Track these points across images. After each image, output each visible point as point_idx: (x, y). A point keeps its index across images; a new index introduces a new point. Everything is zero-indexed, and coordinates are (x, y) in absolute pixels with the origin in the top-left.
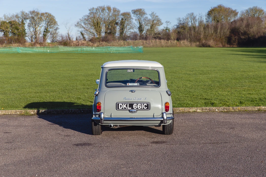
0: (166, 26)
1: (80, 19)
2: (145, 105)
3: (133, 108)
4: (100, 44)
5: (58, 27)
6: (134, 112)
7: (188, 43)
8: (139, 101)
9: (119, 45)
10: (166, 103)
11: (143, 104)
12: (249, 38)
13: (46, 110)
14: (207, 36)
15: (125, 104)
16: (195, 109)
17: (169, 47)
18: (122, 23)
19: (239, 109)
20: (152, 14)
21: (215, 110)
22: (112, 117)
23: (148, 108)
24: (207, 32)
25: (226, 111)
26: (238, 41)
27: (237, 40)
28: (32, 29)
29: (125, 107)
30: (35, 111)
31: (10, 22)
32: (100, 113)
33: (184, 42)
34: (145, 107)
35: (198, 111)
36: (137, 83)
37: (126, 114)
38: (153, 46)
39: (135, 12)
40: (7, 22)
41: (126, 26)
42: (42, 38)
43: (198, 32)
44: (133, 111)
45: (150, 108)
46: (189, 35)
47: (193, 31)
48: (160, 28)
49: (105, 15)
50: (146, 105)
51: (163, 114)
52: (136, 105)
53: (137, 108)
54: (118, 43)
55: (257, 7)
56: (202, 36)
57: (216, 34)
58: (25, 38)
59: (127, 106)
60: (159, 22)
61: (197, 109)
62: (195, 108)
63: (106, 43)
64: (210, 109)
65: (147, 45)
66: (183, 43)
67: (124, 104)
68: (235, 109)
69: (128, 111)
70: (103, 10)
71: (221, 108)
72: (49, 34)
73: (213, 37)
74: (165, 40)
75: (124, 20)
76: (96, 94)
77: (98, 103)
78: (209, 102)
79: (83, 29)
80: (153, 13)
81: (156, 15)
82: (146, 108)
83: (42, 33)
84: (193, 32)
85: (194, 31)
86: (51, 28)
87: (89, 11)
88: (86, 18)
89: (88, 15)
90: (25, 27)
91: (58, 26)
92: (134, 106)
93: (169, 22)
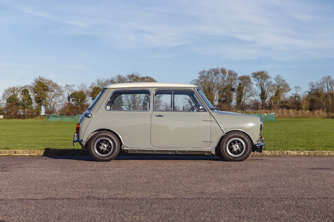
0: (295, 93)
7: (325, 113)
17: (299, 118)
18: (240, 89)
20: (278, 78)
33: (318, 113)
39: (255, 75)
41: (245, 93)
46: (326, 103)
47: (330, 98)
48: (288, 95)
49: (219, 80)
58: (122, 107)
60: (286, 87)
70: (216, 72)
74: (294, 110)
80: (278, 76)
81: (282, 79)
84: (330, 100)
85: (332, 99)
87: (199, 75)
89: (198, 79)
93: (299, 87)
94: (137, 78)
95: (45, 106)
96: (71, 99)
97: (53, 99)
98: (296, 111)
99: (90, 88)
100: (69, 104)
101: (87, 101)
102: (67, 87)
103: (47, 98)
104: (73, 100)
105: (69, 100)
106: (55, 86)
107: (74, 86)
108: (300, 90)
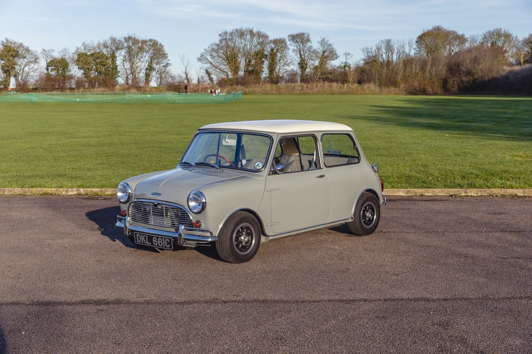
0: (344, 61)
1: (205, 50)
4: (232, 90)
5: (169, 62)
7: (377, 88)
9: (262, 90)
12: (475, 80)
14: (409, 76)
17: (343, 94)
18: (273, 55)
20: (323, 42)
24: (408, 70)
26: (458, 86)
27: (456, 83)
28: (128, 65)
31: (92, 55)
33: (369, 87)
38: (318, 93)
39: (294, 38)
40: (88, 54)
41: (280, 60)
42: (144, 78)
43: (393, 70)
46: (379, 75)
47: (385, 68)
48: (335, 63)
49: (249, 45)
54: (261, 87)
56: (399, 77)
57: (424, 73)
58: (117, 79)
60: (333, 55)
63: (242, 88)
65: (308, 90)
66: (368, 88)
70: (241, 34)
72: (154, 72)
73: (418, 79)
74: (339, 83)
75: (275, 51)
79: (209, 65)
80: (324, 40)
81: (329, 43)
83: (144, 71)
84: (385, 70)
85: (387, 69)
86: (158, 63)
87: (220, 38)
88: (215, 47)
89: (218, 42)
90: (117, 62)
91: (169, 60)
93: (349, 54)
94: (135, 41)
95: (15, 76)
96: (50, 68)
97: (26, 69)
98: (340, 84)
99: (74, 53)
100: (48, 75)
101: (70, 71)
102: (44, 53)
103: (17, 67)
104: (52, 70)
105: (47, 69)
106: (27, 50)
107: (54, 51)
108: (351, 57)
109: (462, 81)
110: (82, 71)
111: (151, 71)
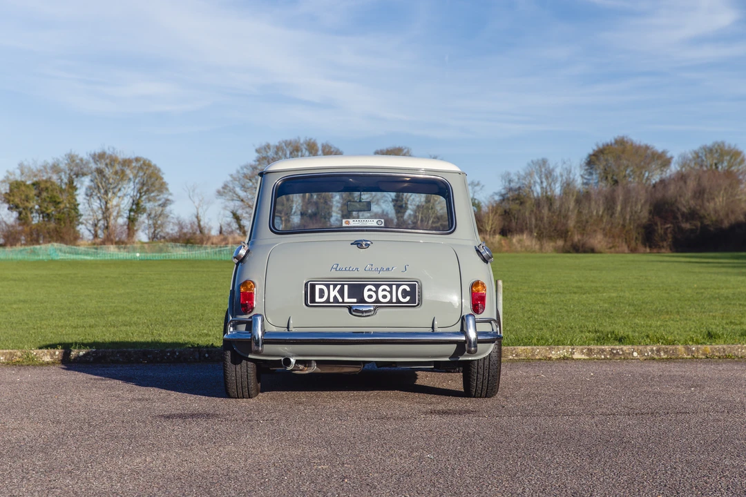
1: (231, 175)
2: (404, 290)
3: (362, 300)
5: (170, 197)
6: (366, 312)
7: (534, 242)
8: (383, 274)
10: (476, 284)
11: (398, 286)
12: (704, 228)
13: (90, 350)
14: (587, 222)
15: (335, 286)
16: (567, 352)
19: (706, 351)
21: (629, 354)
22: (293, 330)
23: (412, 300)
24: (585, 211)
25: (665, 356)
26: (674, 238)
27: (671, 233)
28: (96, 204)
29: (335, 297)
30: (57, 353)
31: (36, 185)
32: (251, 317)
33: (520, 240)
34: (404, 297)
35: (577, 356)
36: (376, 220)
37: (339, 321)
40: (29, 183)
42: (125, 227)
43: (560, 211)
44: (364, 309)
45: (419, 300)
46: (536, 220)
47: (546, 208)
50: (408, 289)
51: (463, 319)
52: (374, 289)
53: (377, 301)
55: (723, 143)
56: (571, 223)
57: (611, 216)
58: (78, 228)
59: (341, 292)
61: (573, 349)
62: (567, 347)
64: (615, 352)
66: (519, 243)
67: (331, 287)
68: (693, 352)
69: (346, 310)
70: (295, 148)
71: (649, 348)
72: (145, 216)
73: (603, 226)
76: (240, 256)
77: (245, 283)
78: (609, 336)
79: (238, 203)
82: (408, 298)
83: (126, 214)
84: (545, 211)
85: (550, 210)
86: (149, 200)
87: (257, 155)
88: (248, 172)
89: (253, 163)
90: (78, 198)
91: (171, 194)
92: (366, 294)
93: (478, 184)
94: (112, 161)
108: (481, 189)
109: (681, 230)
110: (15, 214)
111: (137, 214)
